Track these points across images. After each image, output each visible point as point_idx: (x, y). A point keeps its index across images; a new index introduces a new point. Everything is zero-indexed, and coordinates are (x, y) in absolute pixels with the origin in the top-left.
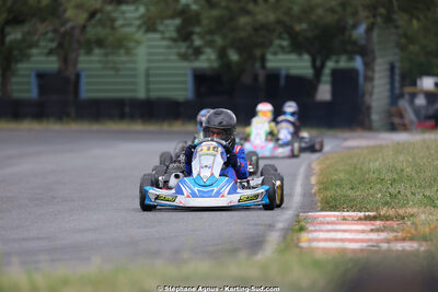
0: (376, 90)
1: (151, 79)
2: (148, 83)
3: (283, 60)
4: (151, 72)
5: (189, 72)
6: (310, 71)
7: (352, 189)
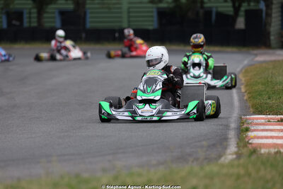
0: (273, 20)
1: (131, 14)
2: (129, 17)
4: (131, 10)
5: (155, 10)
6: (232, 9)
7: (269, 98)
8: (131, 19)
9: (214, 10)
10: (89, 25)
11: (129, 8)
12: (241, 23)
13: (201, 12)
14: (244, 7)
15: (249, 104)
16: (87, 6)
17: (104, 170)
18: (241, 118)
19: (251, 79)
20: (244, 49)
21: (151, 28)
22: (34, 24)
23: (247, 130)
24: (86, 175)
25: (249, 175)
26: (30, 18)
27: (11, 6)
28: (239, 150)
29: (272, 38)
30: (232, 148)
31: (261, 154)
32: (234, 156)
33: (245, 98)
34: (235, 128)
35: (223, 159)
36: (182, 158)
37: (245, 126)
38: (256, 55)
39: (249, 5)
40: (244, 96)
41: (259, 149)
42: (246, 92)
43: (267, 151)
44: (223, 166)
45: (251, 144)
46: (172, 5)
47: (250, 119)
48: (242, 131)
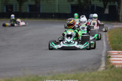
0: (121, 10)
2: (59, 8)
3: (96, 2)
4: (60, 5)
5: (70, 5)
6: (103, 5)
7: (119, 44)
8: (60, 9)
9: (95, 5)
10: (41, 11)
11: (59, 4)
12: (107, 11)
13: (90, 6)
14: (109, 4)
15: (111, 46)
16: (41, 3)
17: (48, 74)
18: (107, 52)
19: (111, 35)
20: (108, 23)
21: (68, 13)
22: (18, 11)
23: (110, 57)
24: (40, 76)
25: (111, 76)
26: (16, 8)
27: (8, 3)
28: (106, 65)
29: (120, 18)
30: (103, 65)
31: (116, 68)
32: (104, 68)
33: (109, 43)
34: (104, 56)
35: (99, 69)
36: (82, 69)
37: (109, 55)
38: (113, 25)
39: (110, 3)
40: (108, 42)
41: (115, 66)
42: (109, 41)
43: (118, 66)
44: (99, 72)
45: (111, 63)
46: (77, 3)
47: (111, 52)
48: (108, 58)
